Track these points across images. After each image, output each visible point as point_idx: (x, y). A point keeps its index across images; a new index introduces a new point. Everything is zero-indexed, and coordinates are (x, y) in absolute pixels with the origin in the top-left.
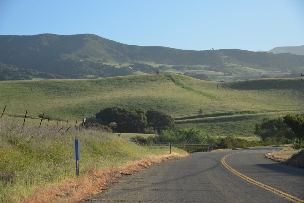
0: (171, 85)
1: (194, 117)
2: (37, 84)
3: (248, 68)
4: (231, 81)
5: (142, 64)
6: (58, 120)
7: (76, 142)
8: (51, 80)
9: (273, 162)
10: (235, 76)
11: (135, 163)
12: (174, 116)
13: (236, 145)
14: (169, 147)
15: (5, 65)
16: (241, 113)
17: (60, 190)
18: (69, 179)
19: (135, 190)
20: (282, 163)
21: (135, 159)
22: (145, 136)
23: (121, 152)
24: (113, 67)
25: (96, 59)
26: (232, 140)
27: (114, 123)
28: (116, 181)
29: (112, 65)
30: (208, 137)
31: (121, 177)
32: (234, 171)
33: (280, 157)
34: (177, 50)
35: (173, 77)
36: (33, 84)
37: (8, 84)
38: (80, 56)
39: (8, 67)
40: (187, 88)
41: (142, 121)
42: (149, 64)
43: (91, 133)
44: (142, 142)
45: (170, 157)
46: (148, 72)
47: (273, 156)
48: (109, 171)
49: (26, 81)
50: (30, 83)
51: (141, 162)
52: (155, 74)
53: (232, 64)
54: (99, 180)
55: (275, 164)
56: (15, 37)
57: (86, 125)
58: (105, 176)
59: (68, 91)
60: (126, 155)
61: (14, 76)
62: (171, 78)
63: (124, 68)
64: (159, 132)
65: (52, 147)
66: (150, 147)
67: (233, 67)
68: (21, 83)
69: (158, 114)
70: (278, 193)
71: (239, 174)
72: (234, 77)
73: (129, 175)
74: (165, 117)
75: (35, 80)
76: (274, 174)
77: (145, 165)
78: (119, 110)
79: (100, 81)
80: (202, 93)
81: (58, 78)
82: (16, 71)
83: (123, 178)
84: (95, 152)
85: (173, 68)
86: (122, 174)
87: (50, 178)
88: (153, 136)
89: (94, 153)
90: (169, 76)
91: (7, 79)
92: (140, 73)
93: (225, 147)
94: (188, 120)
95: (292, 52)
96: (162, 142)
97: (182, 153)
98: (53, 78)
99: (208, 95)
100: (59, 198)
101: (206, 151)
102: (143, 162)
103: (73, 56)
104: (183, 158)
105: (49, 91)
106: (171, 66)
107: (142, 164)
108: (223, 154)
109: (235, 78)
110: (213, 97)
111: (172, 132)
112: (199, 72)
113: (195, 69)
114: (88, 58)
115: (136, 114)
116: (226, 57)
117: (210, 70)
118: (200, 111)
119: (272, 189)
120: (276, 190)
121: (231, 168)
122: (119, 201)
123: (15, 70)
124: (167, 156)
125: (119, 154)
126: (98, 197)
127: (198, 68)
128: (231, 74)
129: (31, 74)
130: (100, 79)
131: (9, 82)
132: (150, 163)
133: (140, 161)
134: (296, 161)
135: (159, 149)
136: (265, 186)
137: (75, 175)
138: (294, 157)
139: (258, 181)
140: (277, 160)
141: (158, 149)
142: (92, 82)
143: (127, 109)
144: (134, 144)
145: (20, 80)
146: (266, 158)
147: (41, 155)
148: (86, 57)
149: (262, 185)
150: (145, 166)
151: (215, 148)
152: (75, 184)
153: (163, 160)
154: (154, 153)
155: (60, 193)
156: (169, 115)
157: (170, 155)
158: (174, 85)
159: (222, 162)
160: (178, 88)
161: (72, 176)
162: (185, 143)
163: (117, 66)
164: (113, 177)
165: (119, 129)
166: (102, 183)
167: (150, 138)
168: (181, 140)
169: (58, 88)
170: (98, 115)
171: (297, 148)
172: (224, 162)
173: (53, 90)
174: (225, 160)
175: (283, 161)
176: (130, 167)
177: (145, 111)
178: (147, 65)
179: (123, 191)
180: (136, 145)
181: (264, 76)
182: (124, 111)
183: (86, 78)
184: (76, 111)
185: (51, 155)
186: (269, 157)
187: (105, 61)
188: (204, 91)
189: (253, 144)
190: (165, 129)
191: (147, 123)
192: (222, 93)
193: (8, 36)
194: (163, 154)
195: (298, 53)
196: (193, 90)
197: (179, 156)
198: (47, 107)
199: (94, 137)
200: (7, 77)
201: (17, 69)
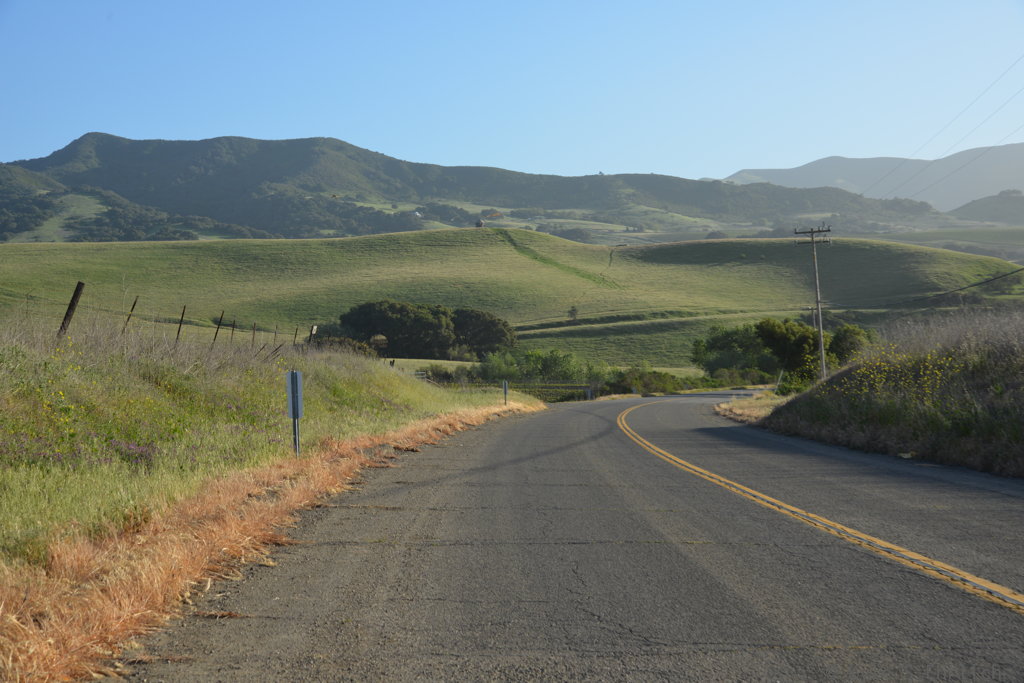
0: (508, 253)
1: (560, 324)
2: (208, 249)
3: (678, 217)
4: (642, 245)
5: (444, 206)
6: (255, 328)
7: (294, 377)
8: (241, 241)
9: (731, 424)
10: (650, 232)
11: (425, 426)
12: (513, 323)
13: (651, 385)
14: (503, 390)
15: (137, 205)
16: (663, 315)
17: (257, 483)
18: (278, 460)
19: (424, 484)
20: (751, 426)
21: (427, 415)
22: (450, 366)
23: (397, 401)
24: (380, 212)
25: (342, 195)
26: (642, 376)
27: (384, 337)
28: (383, 464)
29: (377, 207)
30: (590, 369)
31: (393, 455)
32: (645, 443)
33: (747, 412)
34: (522, 174)
35: (513, 235)
36: (200, 248)
37: (144, 248)
38: (305, 187)
39: (144, 212)
40: (544, 260)
41: (444, 332)
42: (459, 205)
43: (330, 358)
44: (442, 378)
45: (505, 412)
46: (457, 223)
47: (731, 410)
48: (368, 443)
49: (183, 242)
50: (193, 248)
51: (440, 423)
52: (473, 228)
53: (645, 208)
54: (345, 463)
55: (735, 427)
56: (159, 142)
57: (318, 341)
58: (359, 453)
59: (277, 264)
60: (407, 408)
61: (157, 231)
62: (507, 237)
63: (403, 214)
64: (481, 358)
65: (241, 390)
66: (460, 389)
67: (646, 213)
68: (174, 247)
69: (478, 316)
70: (739, 492)
71: (655, 450)
72: (648, 237)
73: (413, 450)
74: (493, 323)
75: (203, 240)
76: (733, 449)
77: (449, 429)
78: (392, 307)
79: (349, 244)
80: (577, 272)
81: (255, 236)
82: (161, 220)
83: (399, 458)
84: (337, 399)
85: (513, 215)
86: (396, 448)
87: (236, 457)
88: (468, 365)
89: (336, 402)
90: (505, 233)
91: (143, 237)
92: (438, 226)
93: (626, 390)
94: (545, 332)
95: (776, 182)
96: (486, 378)
97: (531, 404)
98: (244, 236)
99: (589, 276)
100: (254, 501)
101: (585, 398)
102: (445, 423)
103: (289, 188)
104: (533, 413)
105: (236, 266)
106: (508, 210)
107: (442, 427)
108: (623, 407)
109: (651, 239)
110: (602, 280)
111: (509, 357)
112: (570, 224)
113: (561, 216)
114: (324, 191)
115: (430, 317)
116: (630, 191)
117: (595, 219)
118: (573, 312)
119: (728, 481)
120: (735, 484)
121: (639, 437)
122: (387, 509)
123: (159, 217)
124: (497, 410)
125: (391, 405)
126: (342, 501)
127: (568, 216)
128: (641, 230)
129: (196, 228)
130: (349, 238)
131: (146, 243)
132: (459, 426)
133: (438, 420)
134: (781, 420)
135: (479, 395)
136: (713, 475)
137: (291, 452)
138: (778, 411)
139: (697, 465)
140: (740, 418)
141: (477, 396)
142: (332, 244)
143: (410, 307)
144: (425, 383)
145: (170, 239)
146: (717, 414)
147: (216, 407)
148: (319, 188)
149: (705, 474)
150: (446, 433)
151: (604, 393)
152: (289, 471)
153: (488, 419)
154: (469, 402)
155: (256, 491)
156: (503, 319)
157: (505, 408)
158: (515, 251)
159: (620, 424)
160: (523, 259)
161: (284, 454)
162: (538, 382)
163: (388, 209)
164: (375, 455)
165: (391, 351)
166: (350, 469)
167: (461, 370)
168: (529, 375)
169: (256, 258)
170: (343, 318)
171: (783, 392)
172: (624, 422)
173: (244, 262)
174: (626, 419)
175: (754, 420)
176: (414, 433)
177: (450, 311)
178: (455, 208)
179: (397, 485)
180: (429, 385)
181: (712, 235)
182: (402, 310)
183: (319, 236)
184: (295, 311)
185: (237, 407)
186: (722, 413)
187: (360, 197)
188: (581, 266)
189: (690, 383)
190: (493, 351)
191: (453, 337)
192: (621, 271)
193: (145, 141)
194: (489, 404)
195: (789, 184)
196: (556, 264)
197: (524, 409)
198: (232, 301)
199: (334, 368)
200: (141, 234)
201: (165, 215)
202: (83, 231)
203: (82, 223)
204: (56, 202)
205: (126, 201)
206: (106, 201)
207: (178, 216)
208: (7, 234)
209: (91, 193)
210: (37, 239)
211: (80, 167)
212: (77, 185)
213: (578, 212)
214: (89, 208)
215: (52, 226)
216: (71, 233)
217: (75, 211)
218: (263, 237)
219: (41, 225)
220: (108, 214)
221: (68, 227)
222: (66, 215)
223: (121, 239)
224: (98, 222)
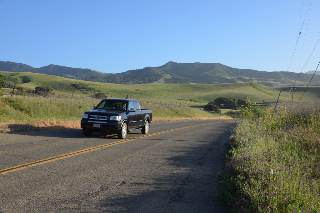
0: (252, 88)
1: (261, 103)
2: (190, 86)
5: (241, 78)
10: (286, 84)
24: (227, 79)
25: (220, 75)
27: (223, 105)
29: (227, 77)
35: (253, 84)
38: (212, 73)
39: (179, 77)
40: (259, 90)
41: (235, 104)
42: (244, 77)
56: (183, 64)
59: (203, 89)
63: (232, 79)
67: (286, 80)
68: (183, 85)
75: (191, 83)
78: (225, 98)
80: (266, 92)
81: (201, 83)
85: (256, 80)
90: (251, 84)
94: (257, 105)
98: (199, 83)
99: (268, 93)
103: (209, 73)
110: (271, 94)
112: (268, 82)
113: (267, 80)
114: (216, 74)
115: (233, 101)
116: (283, 75)
117: (274, 81)
118: (264, 101)
128: (284, 84)
130: (221, 84)
131: (179, 84)
142: (216, 85)
143: (229, 98)
145: (184, 83)
160: (255, 89)
163: (229, 78)
167: (236, 112)
169: (199, 88)
170: (215, 100)
173: (196, 88)
177: (237, 100)
181: (300, 85)
182: (227, 99)
184: (206, 98)
187: (223, 75)
188: (267, 91)
191: (237, 105)
196: (261, 91)
198: (194, 96)
201: (183, 78)
202: (167, 81)
203: (167, 79)
204: (162, 75)
205: (176, 75)
206: (172, 75)
207: (186, 78)
208: (153, 81)
209: (169, 74)
210: (158, 82)
211: (167, 68)
212: (167, 72)
213: (270, 79)
214: (169, 76)
215: (161, 80)
216: (165, 81)
217: (166, 77)
218: (203, 83)
219: (159, 80)
220: (172, 78)
221: (164, 80)
222: (164, 78)
223: (175, 83)
224: (170, 79)
